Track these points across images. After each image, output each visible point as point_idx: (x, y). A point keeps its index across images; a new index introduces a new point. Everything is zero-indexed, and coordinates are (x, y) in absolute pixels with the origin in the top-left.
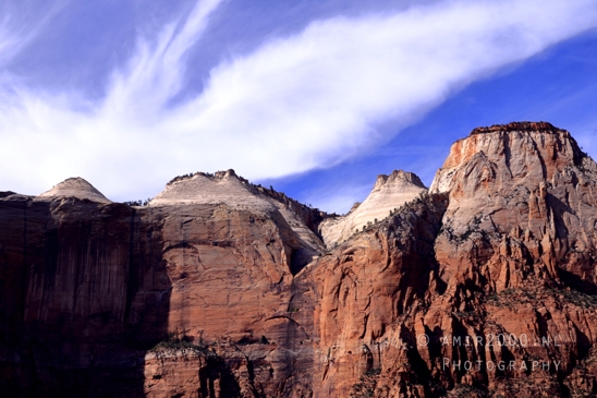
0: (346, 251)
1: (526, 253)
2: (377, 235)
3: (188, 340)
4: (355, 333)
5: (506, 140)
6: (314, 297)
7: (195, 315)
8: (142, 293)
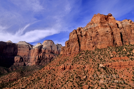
0: (34, 49)
1: (49, 50)
2: (37, 48)
3: (19, 56)
4: (34, 56)
5: (48, 41)
6: (31, 53)
8: (15, 51)
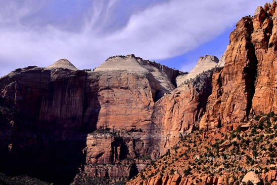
0: (177, 92)
2: (189, 86)
3: (108, 129)
4: (177, 129)
6: (162, 112)
7: (112, 118)
8: (90, 109)
